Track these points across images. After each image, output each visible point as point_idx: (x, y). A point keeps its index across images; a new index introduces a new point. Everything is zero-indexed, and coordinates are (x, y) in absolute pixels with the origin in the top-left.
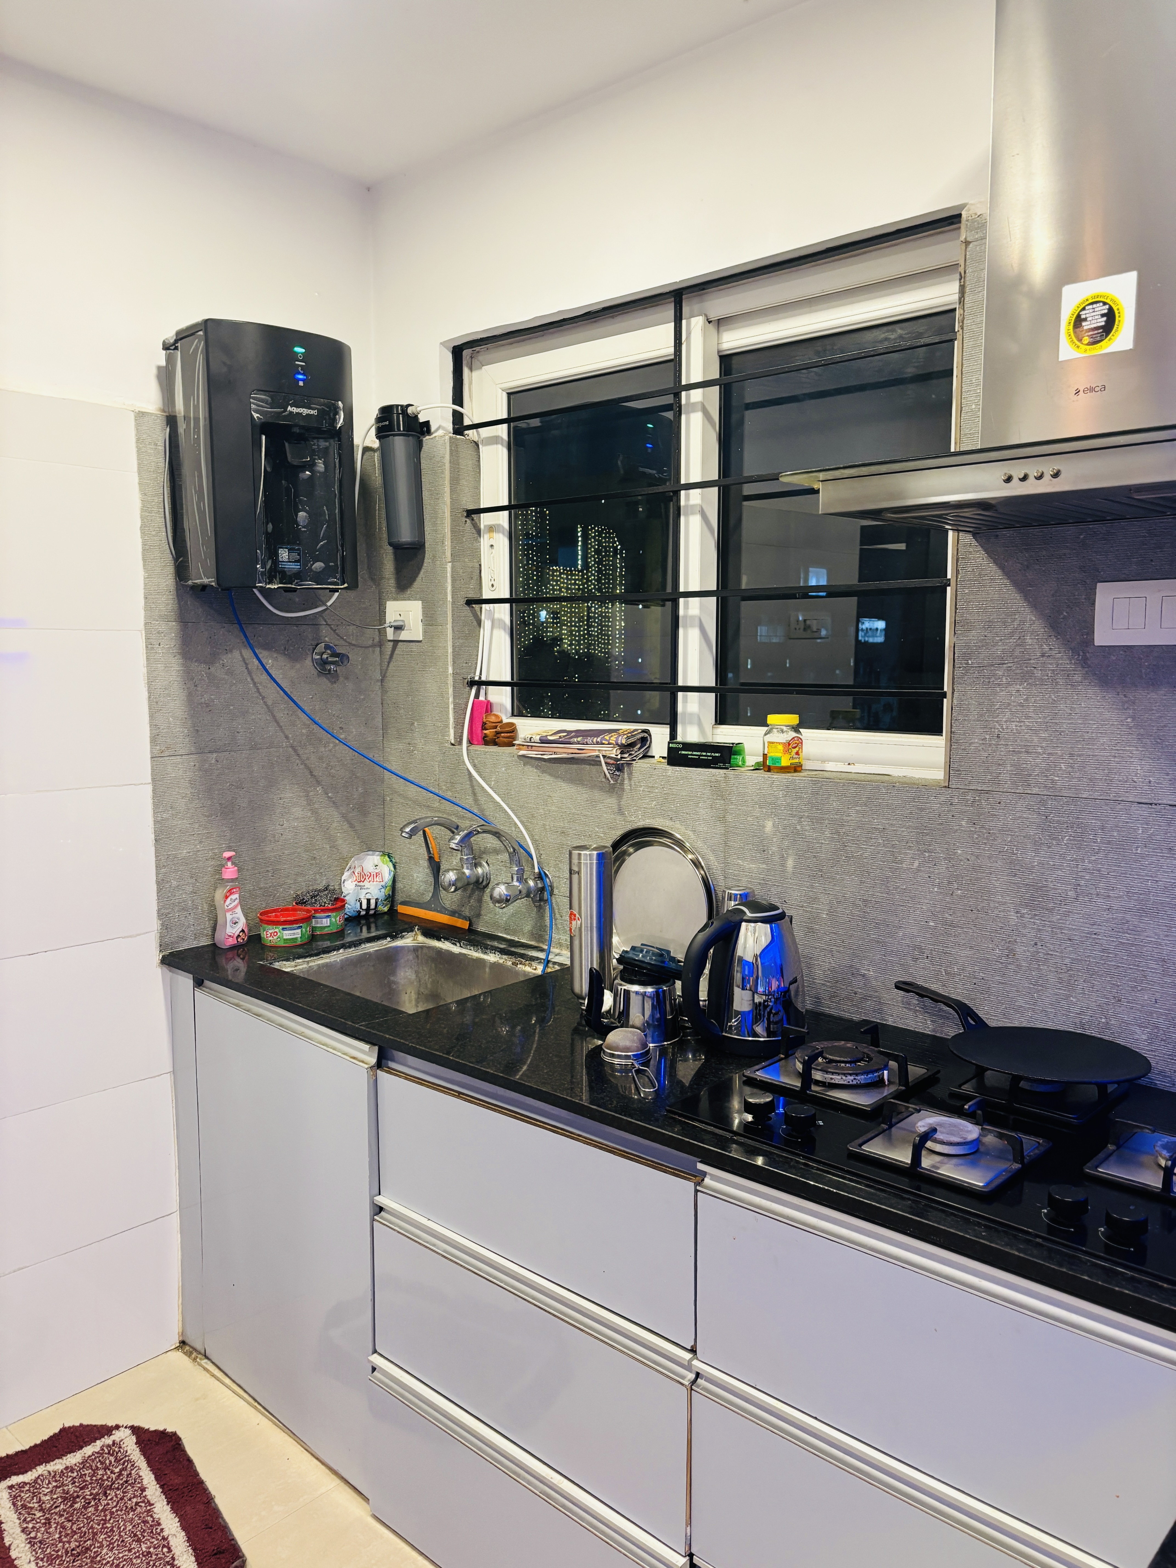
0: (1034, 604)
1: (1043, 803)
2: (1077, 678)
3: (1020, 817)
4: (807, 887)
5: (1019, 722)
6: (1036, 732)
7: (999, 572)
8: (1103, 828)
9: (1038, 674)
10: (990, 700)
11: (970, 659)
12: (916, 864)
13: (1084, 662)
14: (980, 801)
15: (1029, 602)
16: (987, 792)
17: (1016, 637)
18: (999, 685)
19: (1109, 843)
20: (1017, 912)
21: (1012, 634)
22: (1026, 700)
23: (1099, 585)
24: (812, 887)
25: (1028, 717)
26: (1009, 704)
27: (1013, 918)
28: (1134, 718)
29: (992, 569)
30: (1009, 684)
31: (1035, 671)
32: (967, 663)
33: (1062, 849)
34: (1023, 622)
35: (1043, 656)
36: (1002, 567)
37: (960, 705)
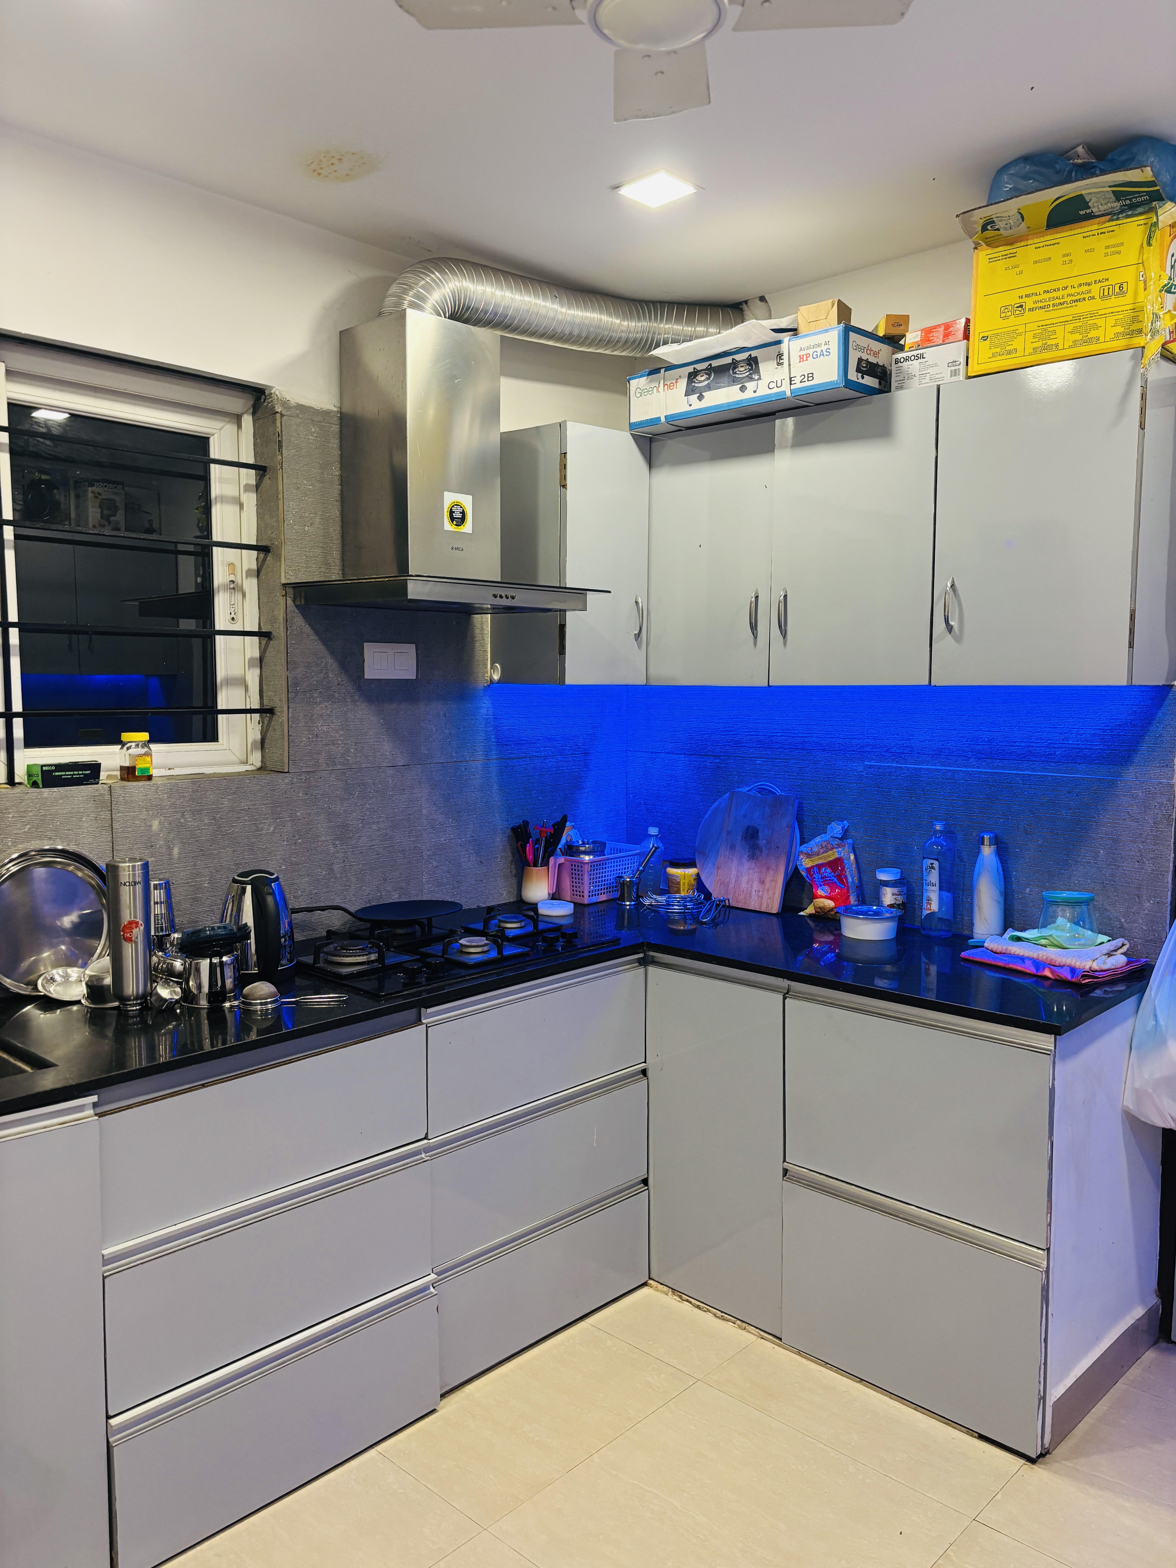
0: (332, 653)
1: (344, 774)
2: (356, 698)
3: (332, 785)
4: (191, 867)
5: (328, 726)
6: (337, 731)
7: (312, 632)
8: (374, 784)
9: (337, 695)
10: (311, 712)
11: (298, 686)
12: (272, 829)
13: (359, 689)
14: (309, 778)
15: (329, 651)
16: (313, 772)
17: (324, 672)
18: (316, 703)
19: (377, 791)
20: (334, 845)
21: (321, 672)
22: (331, 712)
23: (365, 644)
24: (195, 865)
25: (333, 723)
26: (322, 715)
27: (331, 848)
28: (383, 719)
29: (308, 629)
30: (321, 702)
31: (335, 694)
32: (297, 689)
33: (355, 799)
34: (327, 663)
35: (338, 685)
36: (313, 628)
37: (293, 717)
